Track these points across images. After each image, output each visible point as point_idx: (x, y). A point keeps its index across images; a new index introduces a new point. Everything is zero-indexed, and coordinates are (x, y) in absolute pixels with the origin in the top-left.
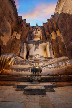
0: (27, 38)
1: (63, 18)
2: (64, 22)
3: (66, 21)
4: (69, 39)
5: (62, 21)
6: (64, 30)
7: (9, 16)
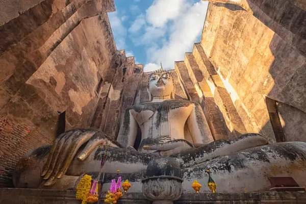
0: (137, 99)
1: (225, 42)
2: (230, 52)
3: (234, 48)
4: (253, 90)
7: (95, 49)
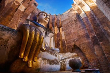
3: (71, 26)
4: (71, 40)
5: (68, 24)
6: (67, 30)
